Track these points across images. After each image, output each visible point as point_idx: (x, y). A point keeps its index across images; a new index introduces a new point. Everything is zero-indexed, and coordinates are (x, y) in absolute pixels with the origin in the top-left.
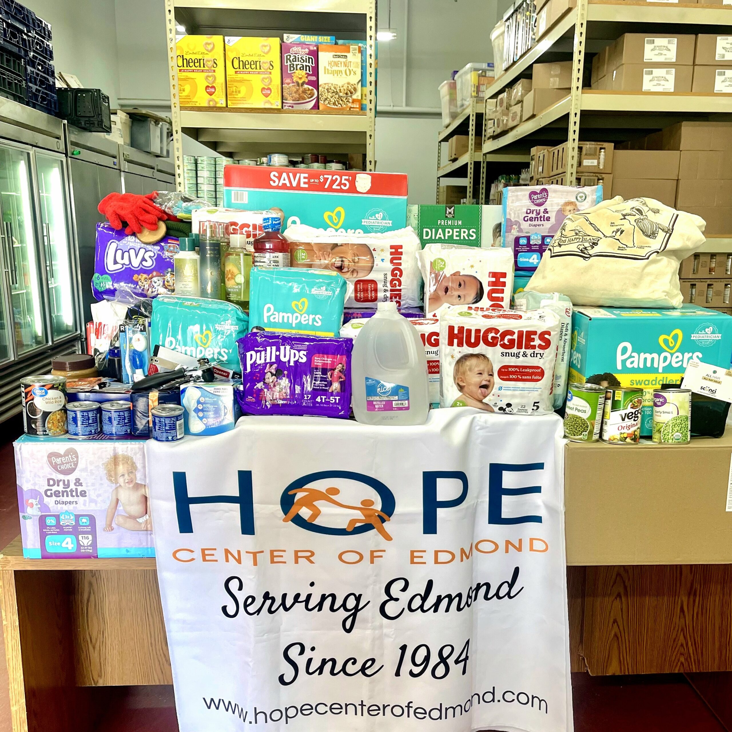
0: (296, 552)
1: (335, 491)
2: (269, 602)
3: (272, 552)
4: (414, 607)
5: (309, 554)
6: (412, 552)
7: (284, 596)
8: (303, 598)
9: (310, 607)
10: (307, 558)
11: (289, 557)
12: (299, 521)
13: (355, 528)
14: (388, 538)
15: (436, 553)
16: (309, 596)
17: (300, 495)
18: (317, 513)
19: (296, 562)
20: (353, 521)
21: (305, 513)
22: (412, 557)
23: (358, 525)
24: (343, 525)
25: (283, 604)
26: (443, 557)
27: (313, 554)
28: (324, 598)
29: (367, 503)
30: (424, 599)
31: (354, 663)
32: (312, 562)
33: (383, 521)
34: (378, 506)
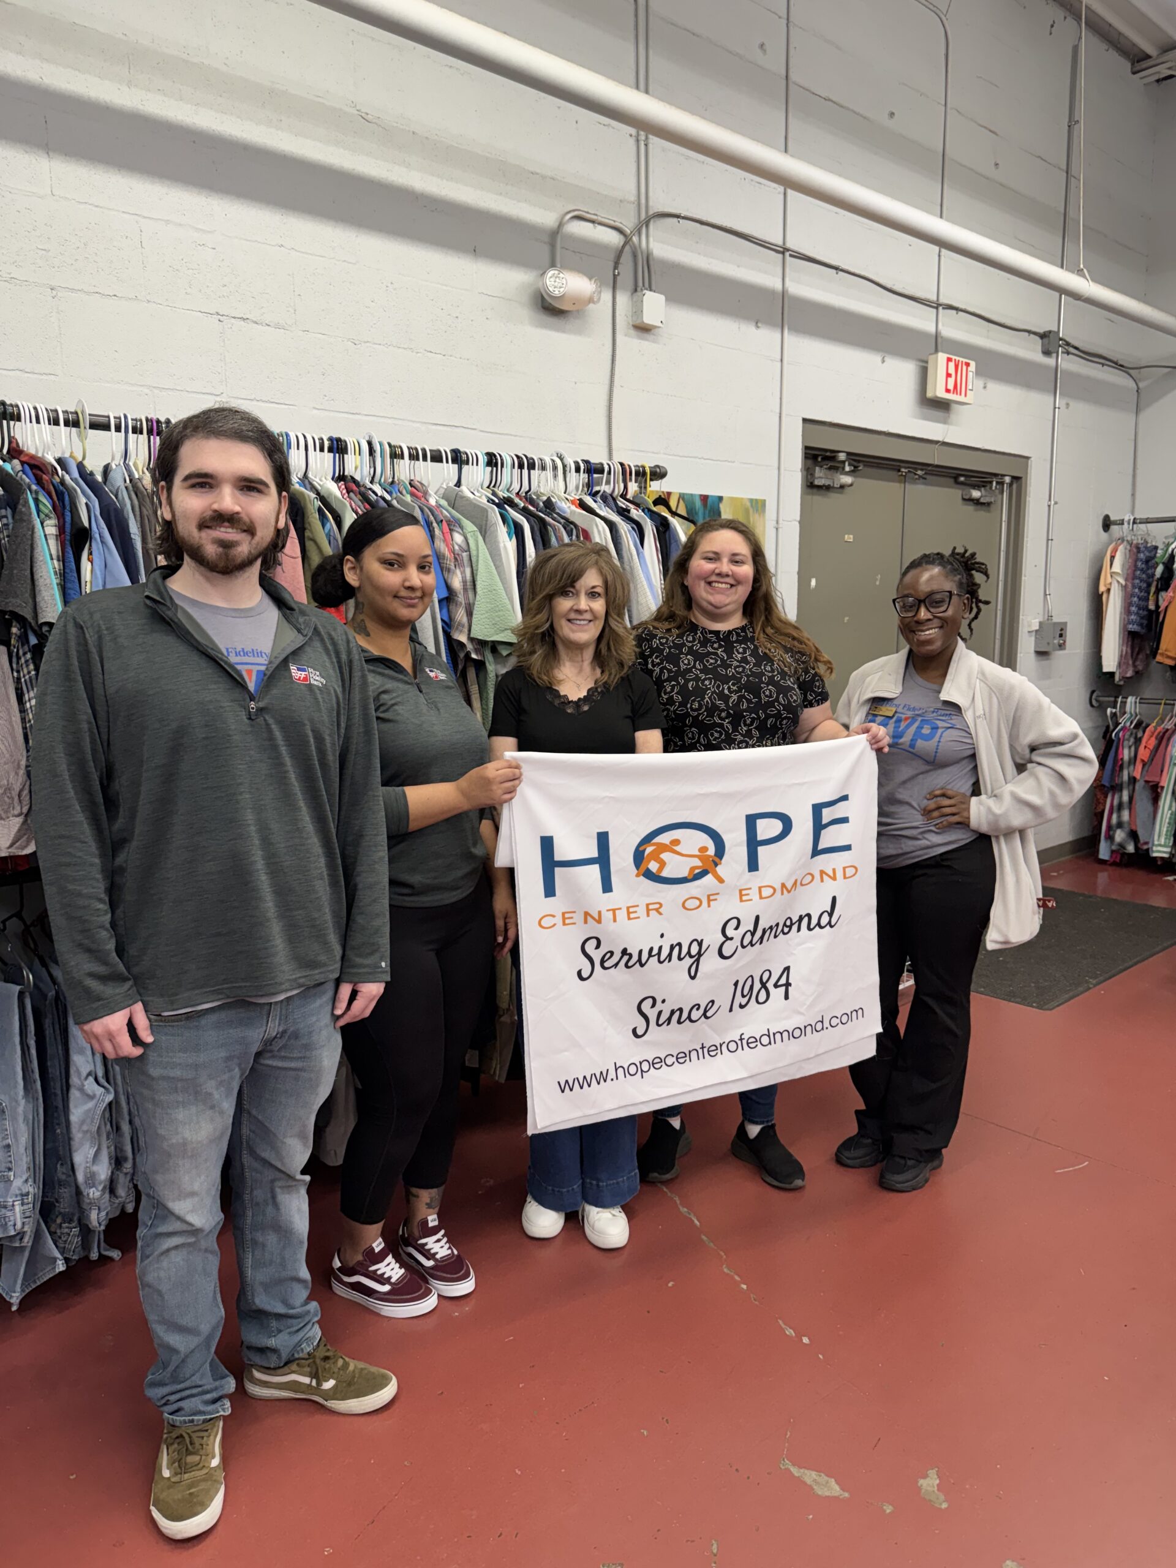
0: (648, 905)
1: (676, 842)
2: (626, 958)
3: (628, 908)
4: (745, 943)
5: (657, 906)
6: (741, 891)
7: (640, 952)
8: (655, 951)
9: (662, 959)
10: (657, 910)
11: (641, 911)
12: (649, 875)
13: (695, 875)
14: (721, 880)
15: (760, 888)
16: (660, 948)
17: (649, 850)
18: (663, 864)
19: (648, 915)
20: (692, 869)
21: (653, 866)
22: (741, 896)
23: (697, 871)
24: (684, 873)
25: (640, 960)
27: (661, 905)
28: (672, 948)
29: (703, 849)
30: (753, 934)
31: (698, 1009)
32: (660, 914)
33: (716, 865)
34: (711, 851)
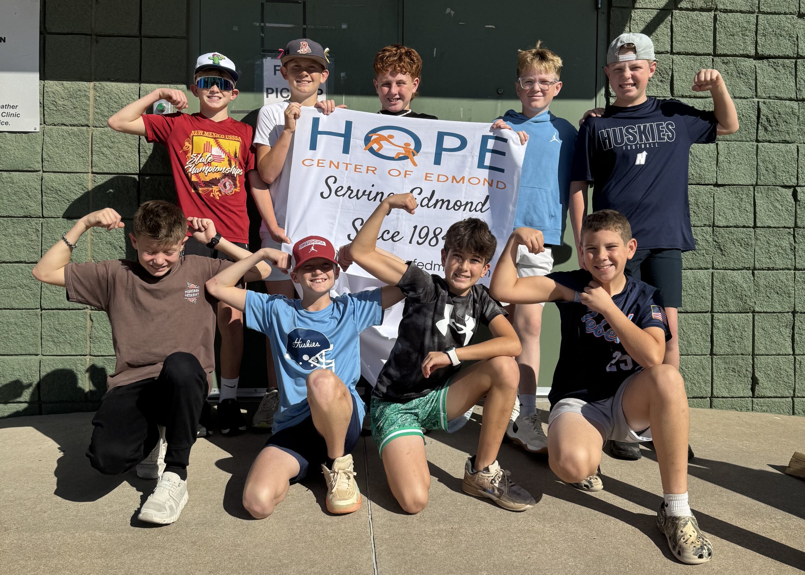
0: (368, 167)
1: (391, 137)
2: (350, 192)
3: (356, 165)
5: (374, 169)
6: (427, 174)
7: (358, 191)
8: (367, 193)
9: (370, 198)
10: (373, 171)
11: (364, 169)
12: (372, 150)
13: (399, 157)
14: (415, 165)
15: (439, 175)
16: (371, 192)
17: (374, 137)
18: (381, 147)
19: (367, 172)
20: (399, 154)
21: (375, 147)
22: (426, 177)
23: (401, 156)
24: (393, 155)
25: (357, 195)
26: (442, 178)
27: (376, 169)
28: (378, 194)
29: (407, 145)
30: (429, 200)
31: (388, 233)
32: (375, 174)
33: (414, 155)
34: (412, 147)
